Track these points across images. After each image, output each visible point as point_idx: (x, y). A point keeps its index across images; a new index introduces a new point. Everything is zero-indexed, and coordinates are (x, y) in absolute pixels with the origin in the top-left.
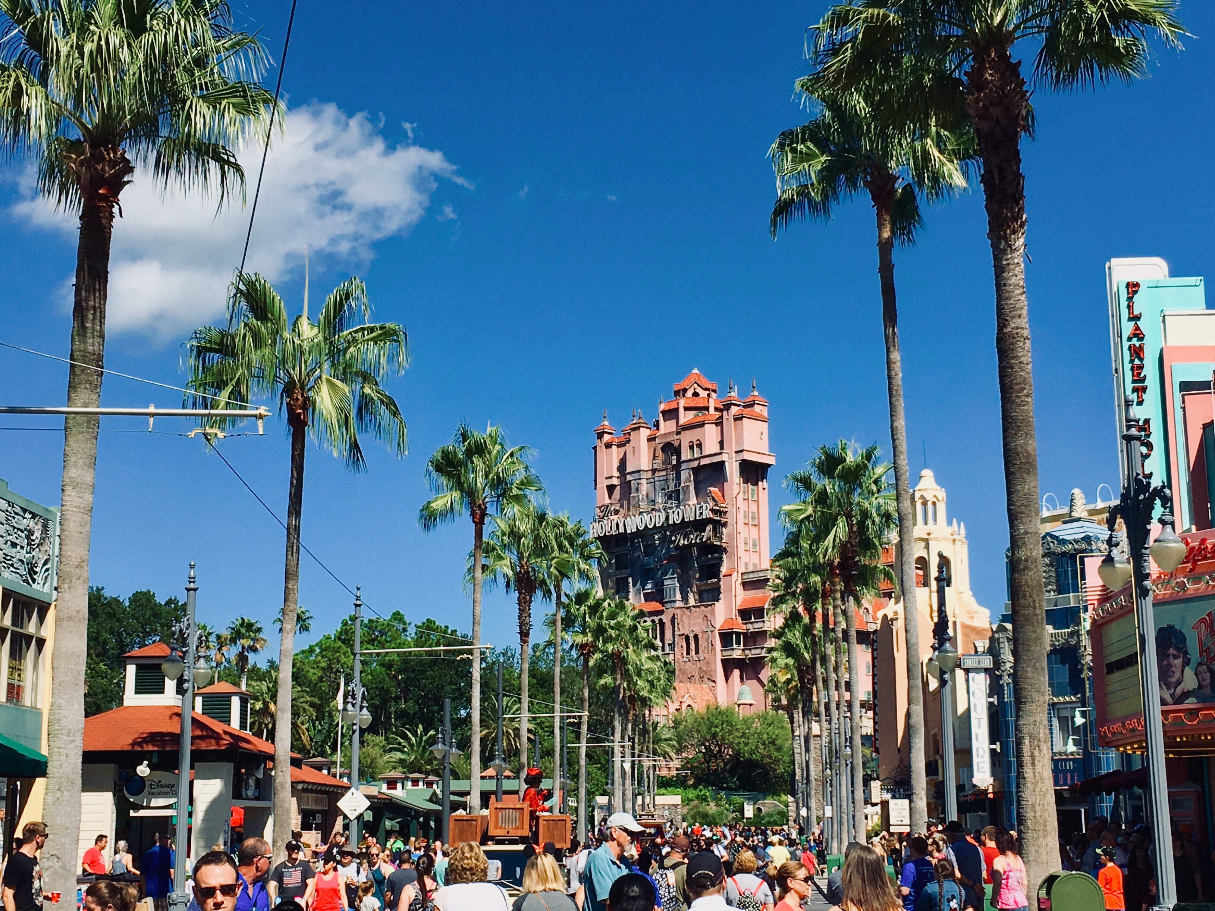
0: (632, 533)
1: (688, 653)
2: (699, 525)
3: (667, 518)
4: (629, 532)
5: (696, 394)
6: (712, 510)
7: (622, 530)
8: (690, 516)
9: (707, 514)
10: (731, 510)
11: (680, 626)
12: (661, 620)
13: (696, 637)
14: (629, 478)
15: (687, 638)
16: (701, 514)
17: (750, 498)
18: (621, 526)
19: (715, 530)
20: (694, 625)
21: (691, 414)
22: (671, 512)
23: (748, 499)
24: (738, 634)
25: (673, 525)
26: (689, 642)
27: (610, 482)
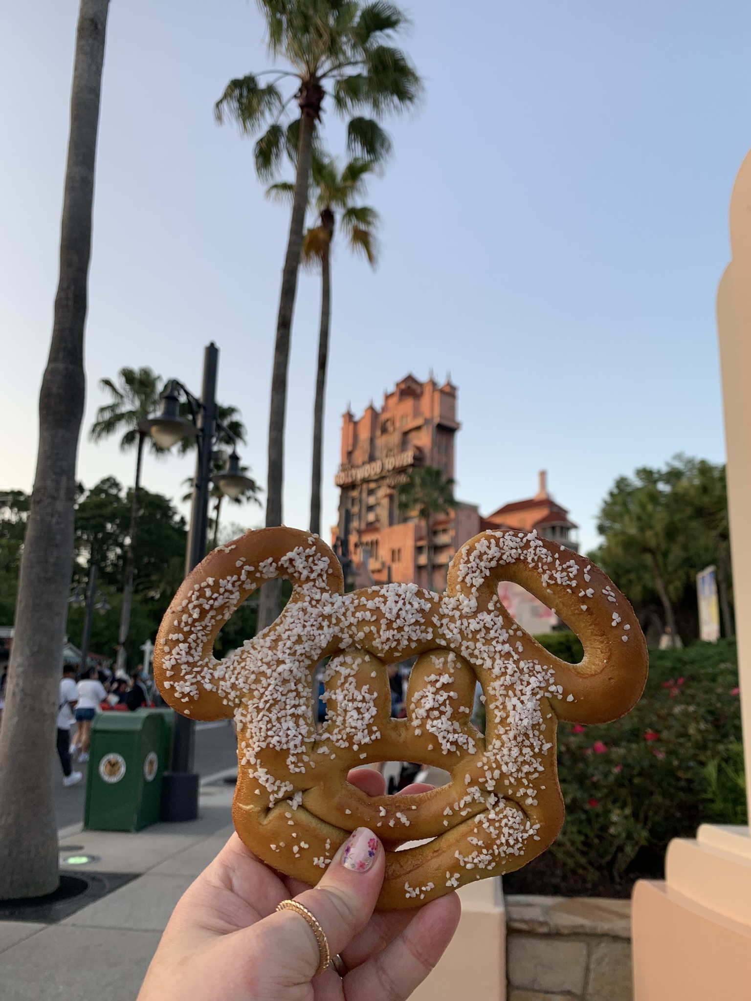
2: (403, 470)
3: (384, 467)
4: (359, 478)
5: (409, 387)
6: (414, 458)
7: (354, 479)
8: (399, 464)
9: (412, 461)
10: (428, 458)
11: (389, 542)
14: (362, 444)
16: (407, 461)
18: (354, 476)
20: (399, 542)
22: (387, 463)
25: (388, 471)
26: (395, 554)
27: (350, 448)
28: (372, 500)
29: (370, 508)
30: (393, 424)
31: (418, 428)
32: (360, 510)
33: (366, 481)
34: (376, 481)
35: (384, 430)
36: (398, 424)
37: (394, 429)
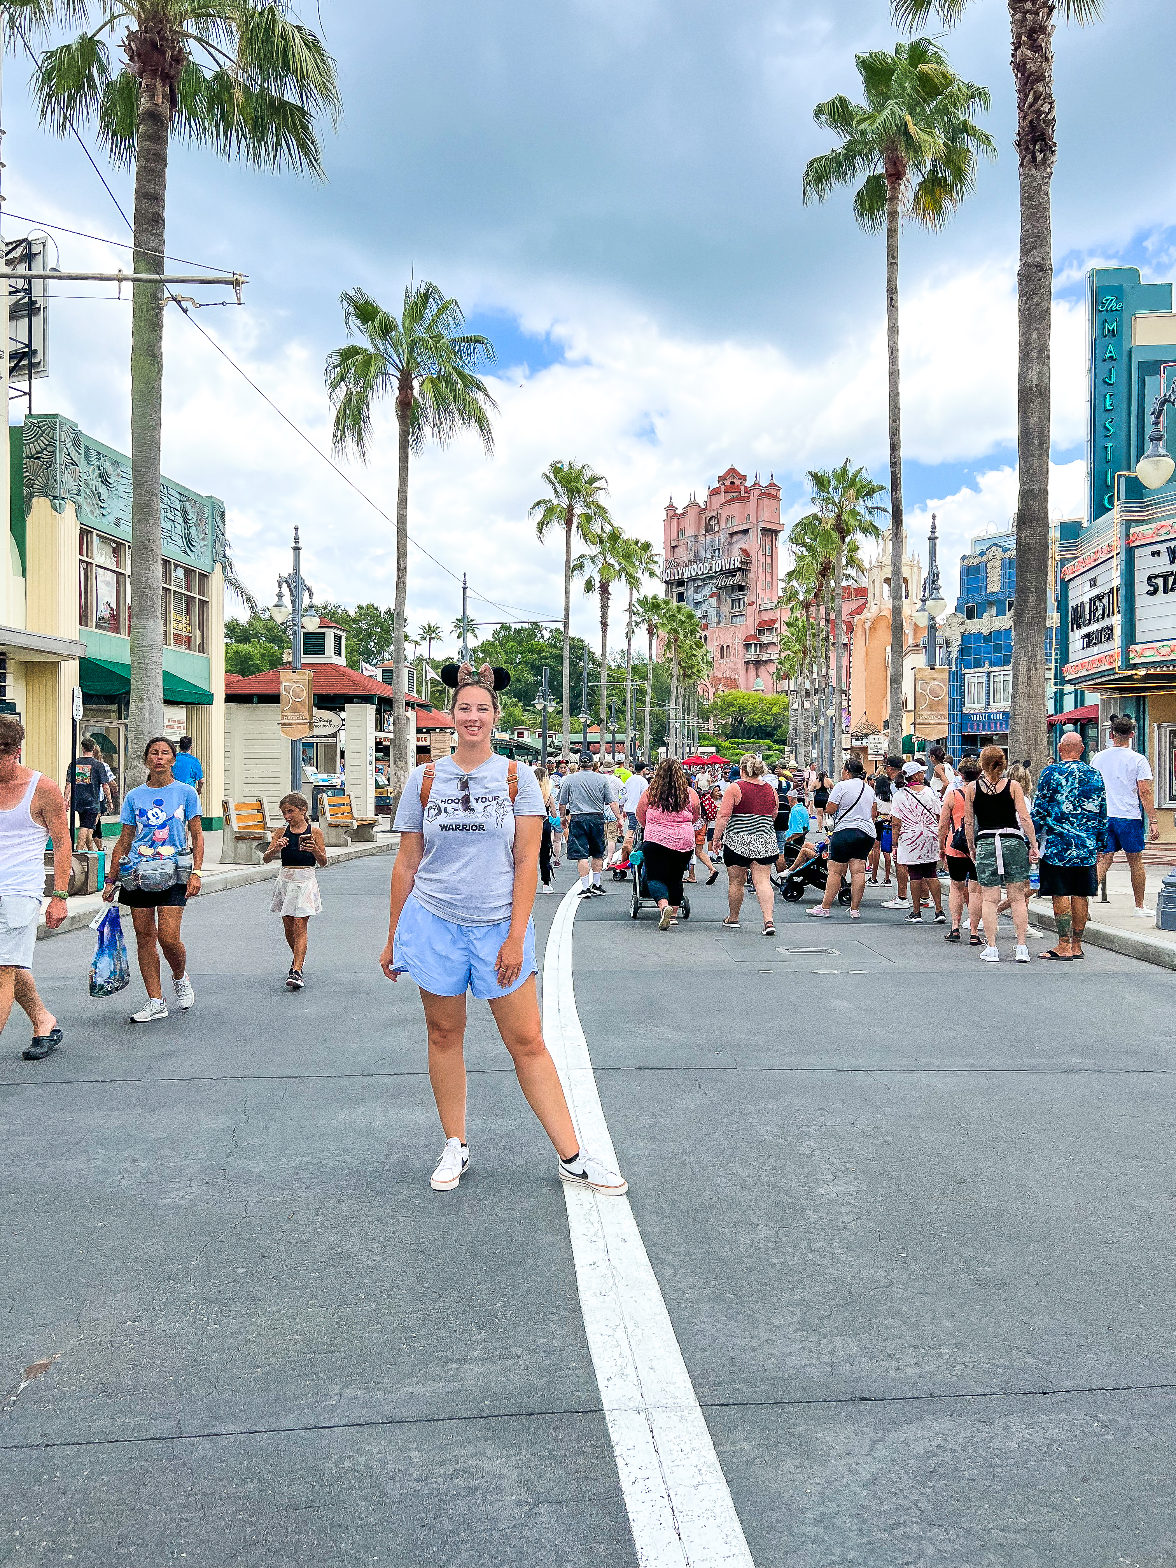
0: (687, 578)
1: (722, 657)
2: (731, 573)
3: (711, 568)
5: (732, 483)
6: (741, 562)
7: (680, 576)
8: (726, 566)
9: (738, 565)
10: (754, 561)
11: (718, 639)
12: (705, 636)
13: (728, 646)
14: (686, 541)
15: (722, 647)
16: (734, 564)
17: (767, 554)
18: (680, 572)
19: (743, 574)
20: (728, 638)
21: (729, 496)
22: (713, 563)
23: (765, 554)
24: (756, 645)
25: (716, 572)
26: (724, 650)
27: (674, 544)
28: (699, 598)
29: (697, 604)
30: (719, 522)
31: (746, 532)
33: (693, 580)
34: (703, 580)
35: (709, 530)
36: (723, 526)
37: (720, 529)
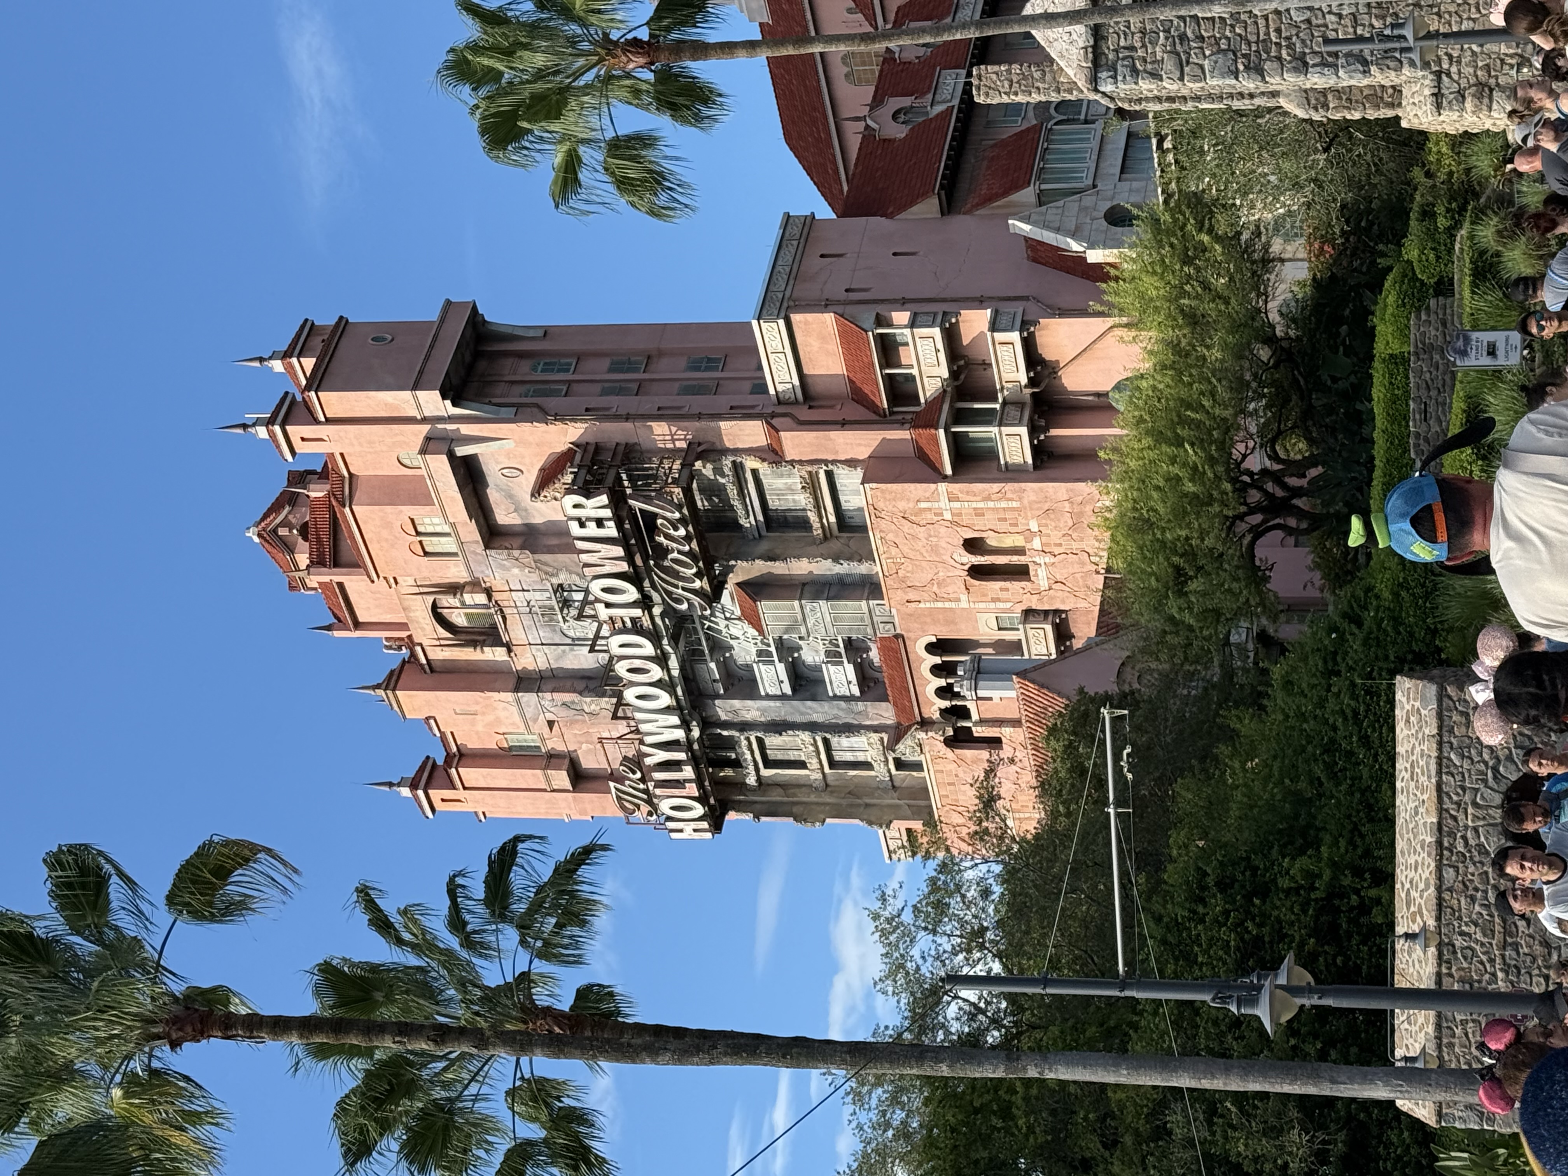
0: (685, 725)
2: (634, 530)
3: (630, 624)
4: (680, 734)
7: (682, 756)
8: (612, 556)
11: (941, 593)
12: (932, 648)
13: (971, 546)
15: (977, 572)
16: (600, 522)
17: (569, 376)
20: (935, 549)
22: (609, 613)
23: (569, 383)
24: (957, 419)
28: (771, 677)
29: (804, 682)
30: (454, 589)
31: (470, 481)
32: (812, 727)
33: (690, 702)
35: (483, 632)
37: (475, 585)
